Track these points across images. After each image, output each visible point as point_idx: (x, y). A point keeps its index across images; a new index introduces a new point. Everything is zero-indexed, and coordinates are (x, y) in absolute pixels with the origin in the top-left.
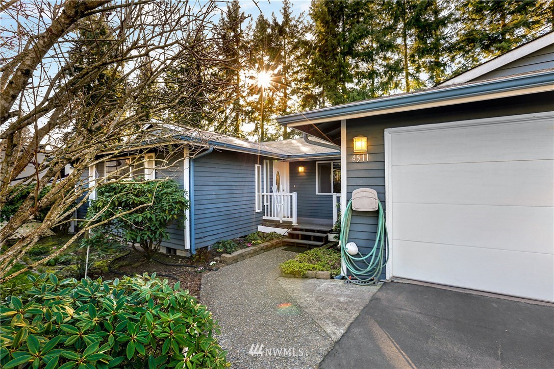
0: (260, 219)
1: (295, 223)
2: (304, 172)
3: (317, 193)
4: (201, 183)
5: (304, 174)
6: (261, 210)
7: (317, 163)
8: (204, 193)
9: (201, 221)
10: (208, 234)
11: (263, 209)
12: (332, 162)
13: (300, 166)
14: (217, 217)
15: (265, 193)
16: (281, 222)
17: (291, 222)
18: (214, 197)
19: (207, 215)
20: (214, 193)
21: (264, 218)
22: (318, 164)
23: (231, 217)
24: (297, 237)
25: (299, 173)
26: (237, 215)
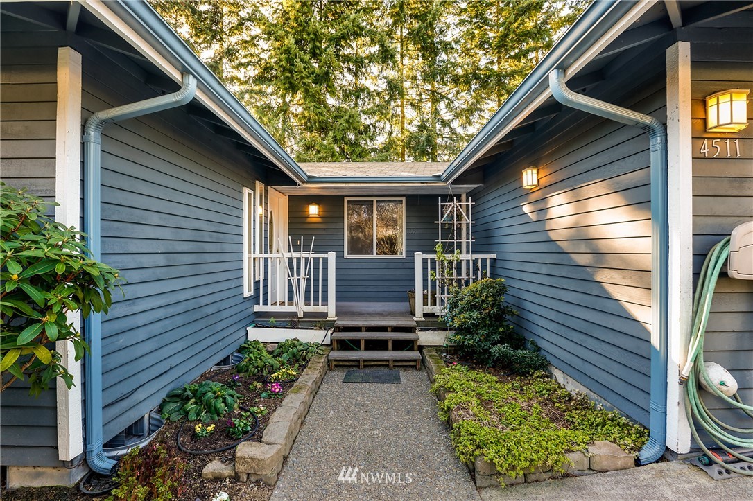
0: (249, 311)
1: (332, 316)
2: (319, 216)
3: (346, 255)
4: (124, 214)
5: (319, 220)
6: (252, 293)
7: (346, 199)
8: (133, 246)
9: (122, 341)
10: (144, 377)
11: (257, 289)
12: (375, 199)
13: (311, 204)
14: (167, 322)
15: (257, 254)
16: (301, 315)
17: (325, 315)
18: (161, 260)
19: (141, 319)
20: (160, 247)
21: (257, 308)
22: (349, 201)
23: (198, 315)
24: (355, 345)
25: (308, 216)
26: (210, 310)
